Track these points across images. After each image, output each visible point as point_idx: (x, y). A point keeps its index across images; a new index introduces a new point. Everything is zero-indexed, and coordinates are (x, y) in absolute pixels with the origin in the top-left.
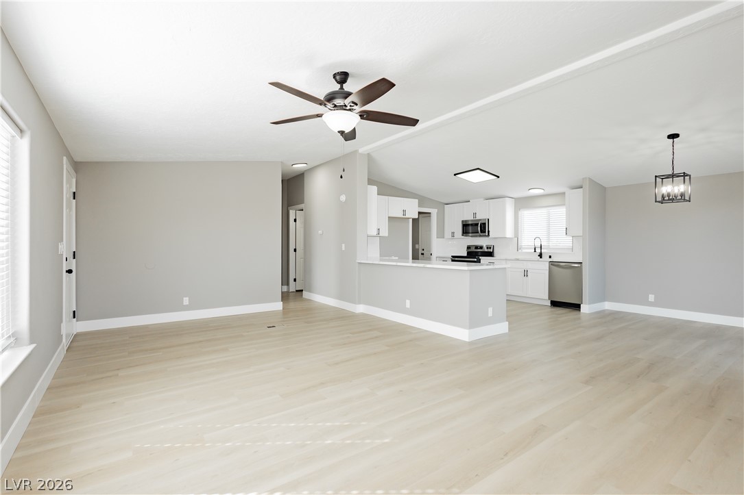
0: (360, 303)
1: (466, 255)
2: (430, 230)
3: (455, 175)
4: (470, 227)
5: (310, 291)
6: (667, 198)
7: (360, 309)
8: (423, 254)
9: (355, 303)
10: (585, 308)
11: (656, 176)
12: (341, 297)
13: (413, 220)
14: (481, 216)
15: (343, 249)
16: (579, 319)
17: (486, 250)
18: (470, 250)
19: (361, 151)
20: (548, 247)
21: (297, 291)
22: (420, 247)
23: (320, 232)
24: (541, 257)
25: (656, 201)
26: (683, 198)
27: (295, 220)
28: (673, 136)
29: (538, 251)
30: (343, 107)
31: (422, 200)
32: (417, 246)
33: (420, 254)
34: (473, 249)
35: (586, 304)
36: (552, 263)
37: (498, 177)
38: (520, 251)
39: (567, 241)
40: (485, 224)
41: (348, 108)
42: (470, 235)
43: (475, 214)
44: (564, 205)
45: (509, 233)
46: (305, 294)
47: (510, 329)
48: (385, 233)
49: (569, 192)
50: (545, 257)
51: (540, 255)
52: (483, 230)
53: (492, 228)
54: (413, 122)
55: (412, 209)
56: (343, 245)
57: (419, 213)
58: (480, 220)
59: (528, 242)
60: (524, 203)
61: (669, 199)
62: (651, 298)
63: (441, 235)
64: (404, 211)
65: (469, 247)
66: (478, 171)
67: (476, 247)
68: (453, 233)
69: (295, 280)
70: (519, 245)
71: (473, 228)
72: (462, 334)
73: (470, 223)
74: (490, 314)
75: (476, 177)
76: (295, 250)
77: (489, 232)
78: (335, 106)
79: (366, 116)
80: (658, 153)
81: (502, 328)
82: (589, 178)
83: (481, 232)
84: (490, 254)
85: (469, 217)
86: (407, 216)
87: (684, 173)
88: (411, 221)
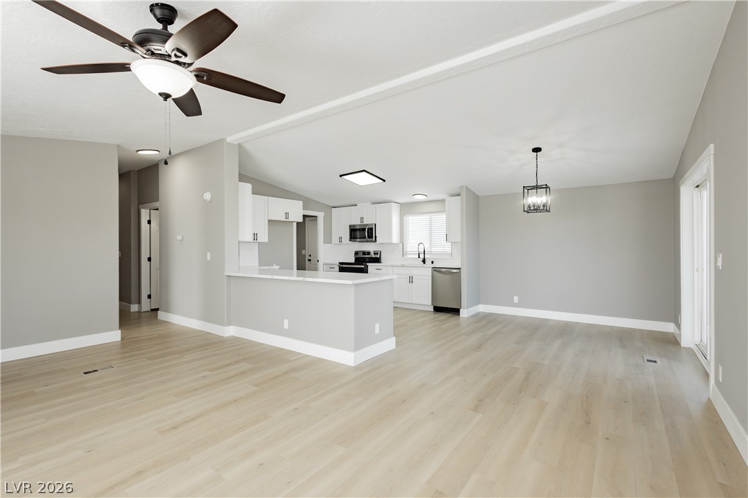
0: (229, 324)
1: (353, 261)
2: (316, 235)
3: (341, 176)
4: (358, 232)
5: (167, 311)
6: (532, 208)
7: (230, 331)
8: (310, 260)
9: (224, 325)
10: (464, 313)
11: (524, 187)
12: (206, 318)
13: (298, 224)
14: (368, 221)
15: (209, 258)
16: (459, 325)
17: (373, 256)
18: (357, 256)
19: (229, 139)
20: (431, 253)
21: (152, 310)
22: (306, 252)
23: (179, 237)
24: (424, 263)
25: (524, 211)
26: (545, 209)
27: (149, 222)
28: (537, 150)
29: (422, 256)
30: (165, 57)
31: (307, 202)
32: (303, 252)
33: (307, 260)
34: (361, 255)
35: (464, 308)
36: (435, 269)
37: (384, 181)
38: (405, 256)
39: (447, 248)
40: (372, 229)
41: (174, 59)
42: (358, 240)
43: (362, 219)
44: (444, 211)
45: (395, 239)
46: (161, 315)
47: (397, 343)
48: (264, 237)
49: (448, 199)
50: (428, 262)
51: (424, 261)
52: (370, 236)
53: (379, 233)
54: (278, 97)
55: (296, 211)
56: (209, 254)
57: (305, 216)
58: (367, 225)
59: (412, 247)
60: (408, 208)
61: (534, 209)
62: (516, 299)
63: (328, 240)
64: (287, 214)
65: (356, 253)
66: (364, 173)
67: (364, 253)
68: (341, 238)
69: (149, 297)
70: (405, 250)
71: (360, 233)
72: (347, 358)
73: (358, 228)
74: (377, 331)
75: (363, 180)
76: (149, 259)
77: (376, 237)
78: (153, 54)
79: (208, 77)
80: (522, 166)
81: (389, 344)
82: (466, 187)
83: (369, 237)
84: (377, 260)
85: (356, 222)
86: (290, 220)
87: (546, 185)
88: (295, 224)
